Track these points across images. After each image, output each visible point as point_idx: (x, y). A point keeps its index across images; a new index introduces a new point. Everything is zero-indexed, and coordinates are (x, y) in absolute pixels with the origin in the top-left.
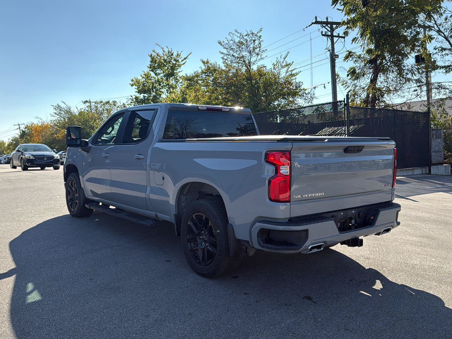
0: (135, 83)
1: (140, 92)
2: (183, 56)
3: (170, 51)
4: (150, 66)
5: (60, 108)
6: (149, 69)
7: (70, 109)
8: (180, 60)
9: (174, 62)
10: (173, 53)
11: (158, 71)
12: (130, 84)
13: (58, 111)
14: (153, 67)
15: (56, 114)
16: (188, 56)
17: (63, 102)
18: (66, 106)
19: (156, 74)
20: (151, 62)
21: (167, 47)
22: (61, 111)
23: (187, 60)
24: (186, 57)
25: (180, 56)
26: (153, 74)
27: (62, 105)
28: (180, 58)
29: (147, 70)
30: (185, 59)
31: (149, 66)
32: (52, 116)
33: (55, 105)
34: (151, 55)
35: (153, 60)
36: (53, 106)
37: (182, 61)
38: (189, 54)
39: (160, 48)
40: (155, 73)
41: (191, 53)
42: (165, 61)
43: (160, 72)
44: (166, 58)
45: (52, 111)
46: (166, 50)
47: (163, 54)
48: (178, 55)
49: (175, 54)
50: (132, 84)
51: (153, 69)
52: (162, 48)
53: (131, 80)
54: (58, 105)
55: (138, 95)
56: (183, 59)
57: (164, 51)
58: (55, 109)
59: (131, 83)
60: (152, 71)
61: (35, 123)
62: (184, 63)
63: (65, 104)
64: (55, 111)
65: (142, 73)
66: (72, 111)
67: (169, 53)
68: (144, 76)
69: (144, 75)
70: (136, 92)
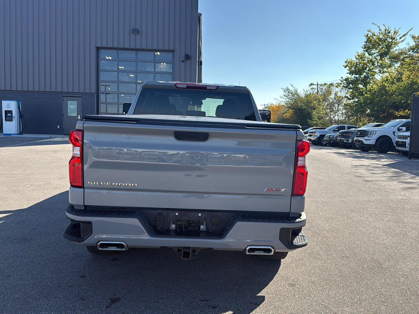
0: (349, 64)
1: (351, 73)
2: (401, 33)
3: (387, 29)
4: (365, 46)
5: (288, 91)
6: (363, 49)
7: (296, 91)
8: (398, 38)
9: (390, 40)
10: (390, 31)
11: (373, 51)
12: (344, 66)
13: (287, 94)
14: (367, 47)
15: (284, 95)
16: (408, 33)
17: (291, 85)
18: (293, 88)
19: (370, 54)
20: (365, 42)
21: (384, 26)
22: (289, 93)
23: (406, 36)
24: (406, 34)
25: (397, 33)
26: (367, 54)
27: (291, 88)
28: (397, 35)
29: (361, 51)
30: (404, 35)
31: (363, 47)
32: (281, 98)
33: (284, 88)
34: (368, 35)
35: (368, 40)
36: (283, 89)
37: (401, 38)
38: (410, 31)
39: (377, 26)
40: (368, 53)
41: (412, 29)
42: (380, 40)
43: (374, 52)
44: (381, 37)
45: (282, 93)
46: (383, 29)
47: (379, 33)
48: (395, 32)
49: (392, 32)
50: (345, 66)
51: (367, 49)
52: (378, 27)
53: (345, 62)
54: (287, 87)
55: (349, 76)
56: (401, 36)
57: (380, 30)
58: (284, 91)
59: (345, 64)
60: (367, 51)
61: (274, 104)
62: (403, 40)
63: (293, 87)
64: (284, 93)
65: (356, 54)
66: (299, 93)
67: (385, 31)
68: (358, 57)
69: (358, 55)
70: (348, 73)
